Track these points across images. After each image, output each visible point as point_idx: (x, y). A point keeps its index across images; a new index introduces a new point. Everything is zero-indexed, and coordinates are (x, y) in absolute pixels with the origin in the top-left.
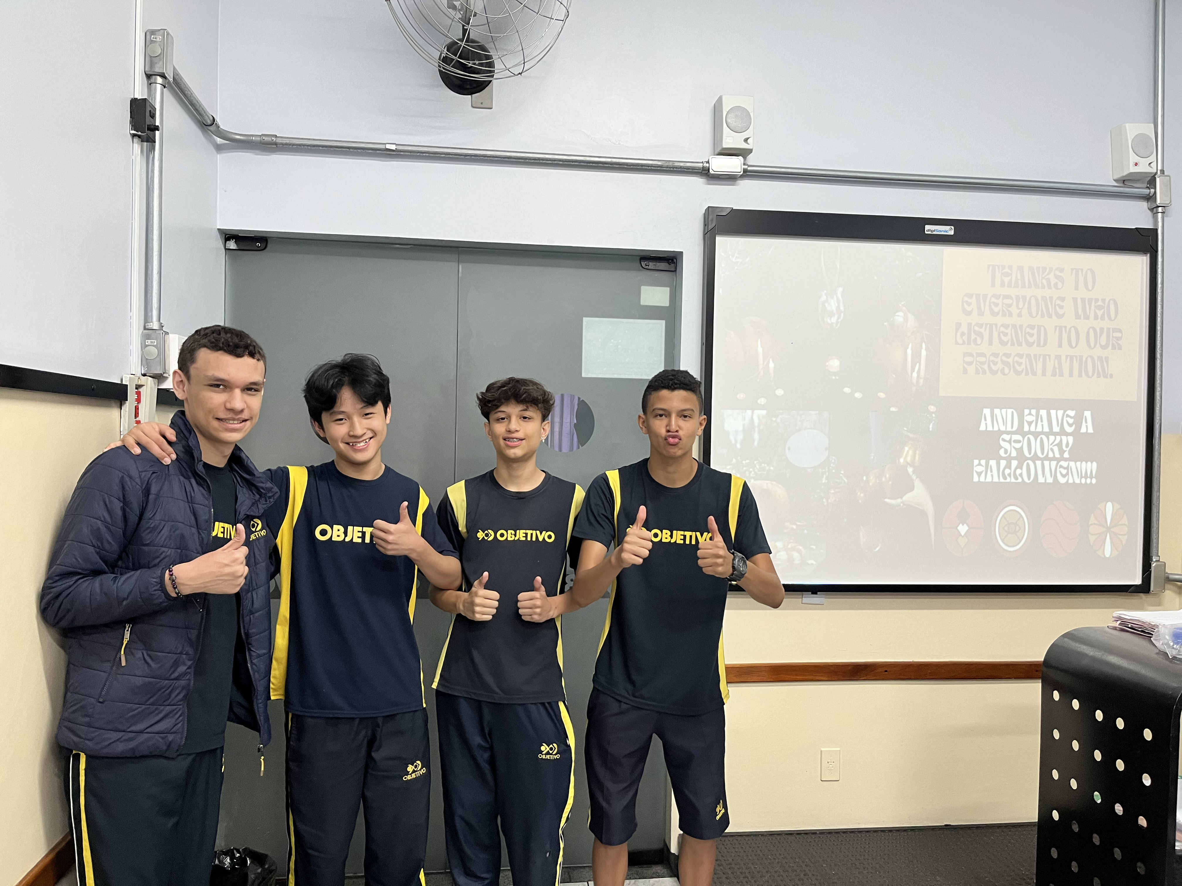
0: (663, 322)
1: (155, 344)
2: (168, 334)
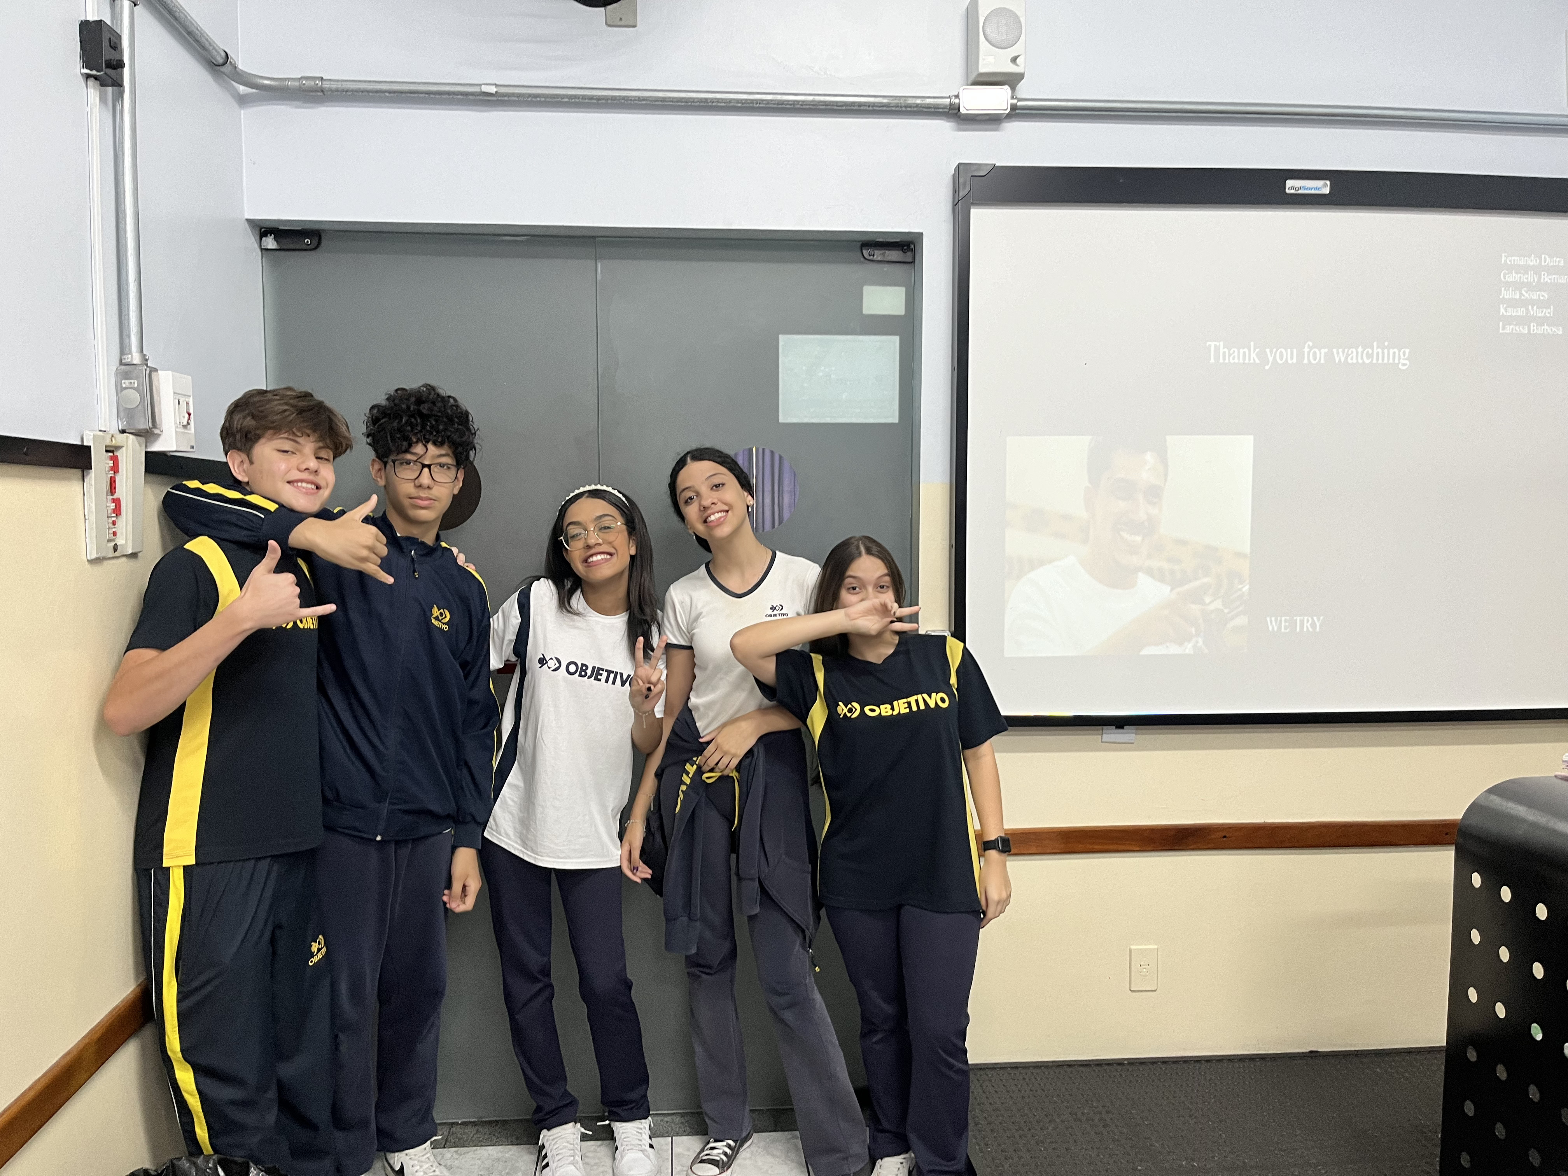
0: (897, 339)
1: (135, 385)
2: (156, 370)
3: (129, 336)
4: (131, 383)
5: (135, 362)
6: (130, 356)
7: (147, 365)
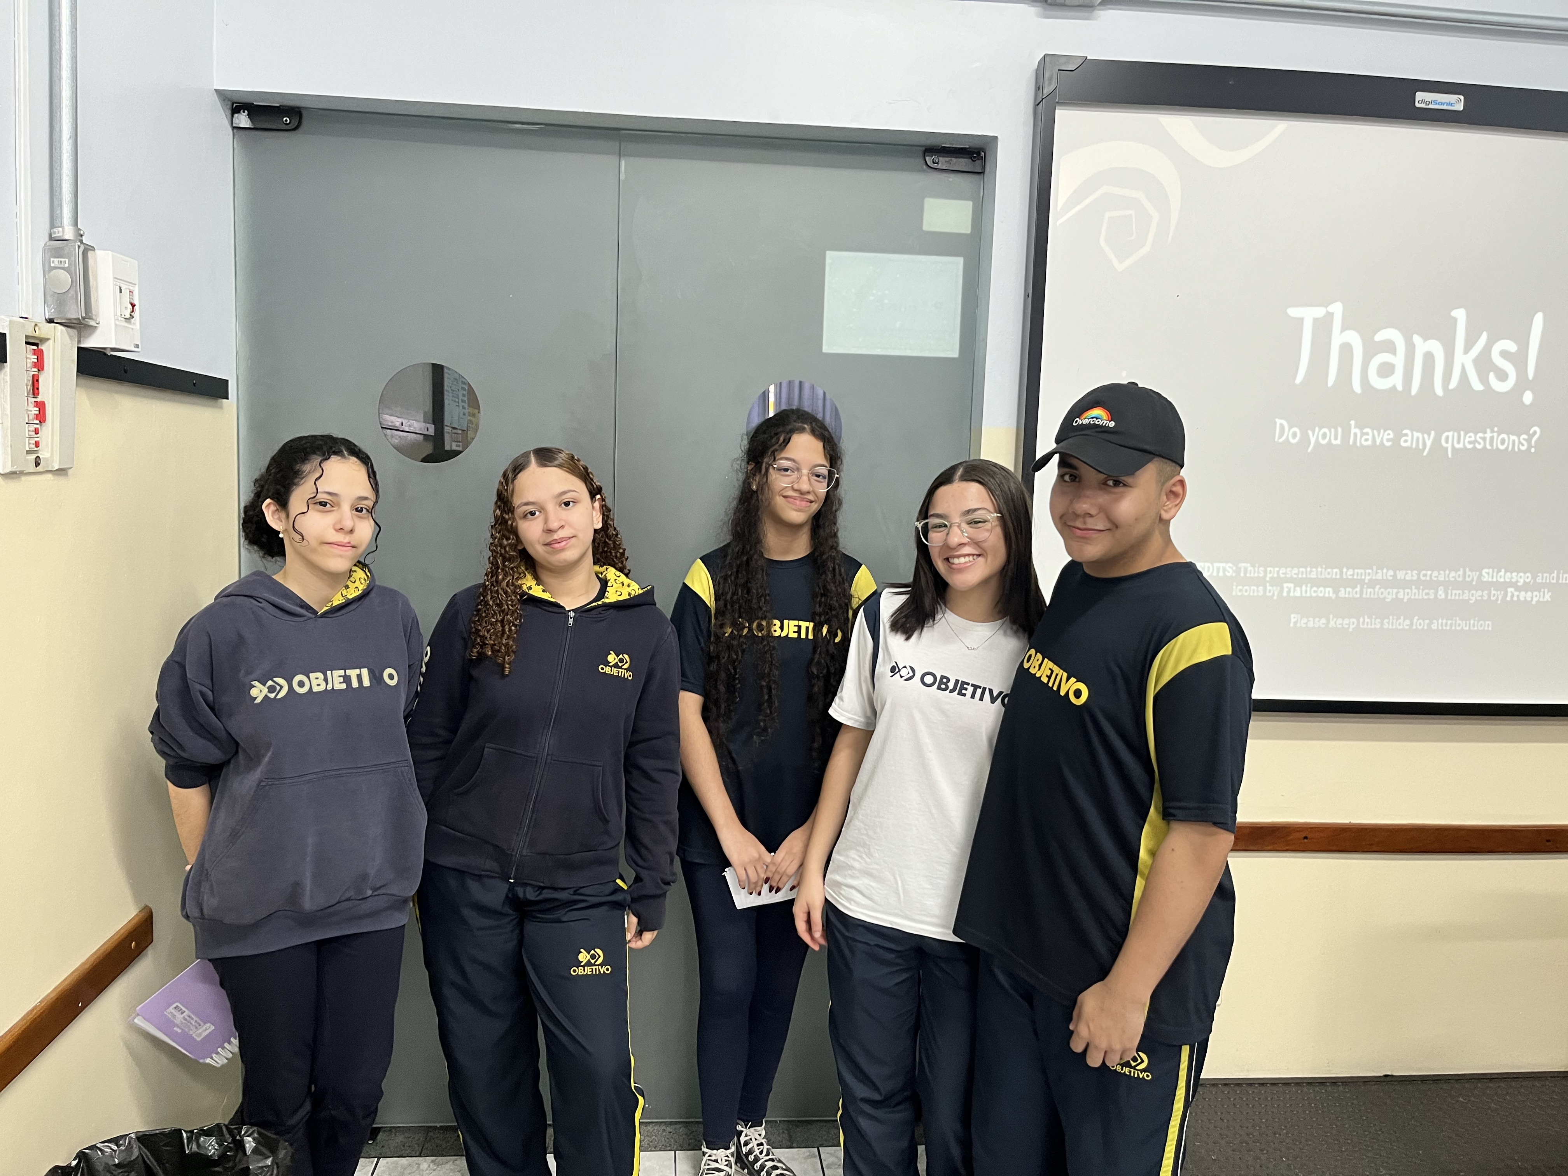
0: (960, 260)
1: (67, 265)
2: (93, 249)
3: (61, 206)
4: (61, 262)
5: (67, 237)
6: (60, 229)
7: (81, 242)
